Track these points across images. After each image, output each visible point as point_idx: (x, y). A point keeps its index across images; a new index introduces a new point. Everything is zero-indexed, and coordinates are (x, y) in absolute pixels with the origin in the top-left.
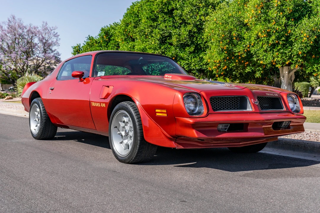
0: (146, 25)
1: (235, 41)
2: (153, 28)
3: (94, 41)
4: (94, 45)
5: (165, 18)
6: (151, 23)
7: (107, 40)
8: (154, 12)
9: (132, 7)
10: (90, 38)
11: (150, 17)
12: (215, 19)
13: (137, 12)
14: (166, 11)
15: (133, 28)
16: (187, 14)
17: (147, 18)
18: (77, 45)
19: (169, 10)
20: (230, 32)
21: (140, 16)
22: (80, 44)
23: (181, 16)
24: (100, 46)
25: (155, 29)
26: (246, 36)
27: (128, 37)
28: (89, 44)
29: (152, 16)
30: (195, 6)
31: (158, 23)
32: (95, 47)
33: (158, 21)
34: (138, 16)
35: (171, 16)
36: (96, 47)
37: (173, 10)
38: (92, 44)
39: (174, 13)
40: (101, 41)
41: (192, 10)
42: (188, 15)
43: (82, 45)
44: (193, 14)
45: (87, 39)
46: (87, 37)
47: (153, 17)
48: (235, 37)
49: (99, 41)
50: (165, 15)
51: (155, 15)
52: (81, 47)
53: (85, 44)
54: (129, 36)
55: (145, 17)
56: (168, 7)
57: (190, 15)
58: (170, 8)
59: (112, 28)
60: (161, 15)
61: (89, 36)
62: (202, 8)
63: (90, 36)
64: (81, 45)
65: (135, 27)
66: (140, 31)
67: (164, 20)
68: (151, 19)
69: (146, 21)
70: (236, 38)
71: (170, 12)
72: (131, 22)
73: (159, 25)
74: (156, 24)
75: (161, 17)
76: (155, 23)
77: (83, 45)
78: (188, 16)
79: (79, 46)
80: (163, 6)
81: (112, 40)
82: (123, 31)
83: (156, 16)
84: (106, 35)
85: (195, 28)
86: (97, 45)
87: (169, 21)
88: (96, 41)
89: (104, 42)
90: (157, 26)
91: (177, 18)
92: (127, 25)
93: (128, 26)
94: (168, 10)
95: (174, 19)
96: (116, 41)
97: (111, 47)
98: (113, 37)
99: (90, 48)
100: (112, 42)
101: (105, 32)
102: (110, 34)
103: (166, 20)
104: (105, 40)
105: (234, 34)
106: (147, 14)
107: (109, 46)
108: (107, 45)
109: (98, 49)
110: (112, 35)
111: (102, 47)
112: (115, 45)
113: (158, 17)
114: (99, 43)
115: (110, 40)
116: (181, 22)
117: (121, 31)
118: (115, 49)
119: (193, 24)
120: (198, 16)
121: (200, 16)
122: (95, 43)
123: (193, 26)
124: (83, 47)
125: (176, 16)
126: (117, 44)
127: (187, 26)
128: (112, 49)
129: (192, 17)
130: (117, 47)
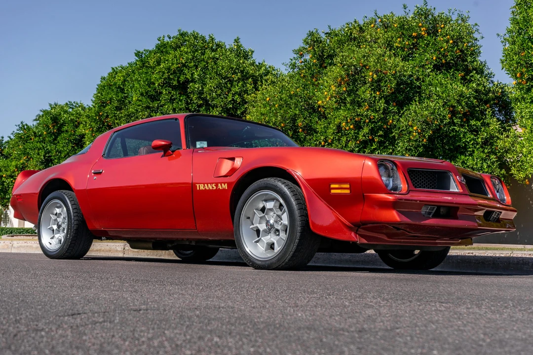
0: (139, 105)
1: (302, 135)
2: (152, 111)
3: (31, 131)
4: (31, 139)
5: (172, 96)
6: (149, 103)
7: (55, 130)
8: (154, 84)
9: (112, 75)
10: (24, 127)
11: (147, 93)
12: (268, 99)
13: (122, 84)
14: (175, 83)
15: (115, 110)
16: (211, 90)
17: (142, 94)
19: (181, 82)
20: (294, 119)
21: (127, 90)
22: (3, 137)
23: (201, 93)
24: (42, 142)
25: (156, 113)
26: (319, 127)
27: (103, 125)
28: (21, 138)
29: (150, 91)
30: (224, 79)
31: (160, 103)
32: (32, 143)
34: (123, 89)
35: (182, 93)
36: (36, 143)
37: (187, 82)
38: (28, 136)
39: (188, 88)
40: (45, 133)
41: (220, 83)
42: (213, 92)
43: (6, 139)
44: (222, 90)
45: (18, 128)
46: (19, 125)
48: (301, 128)
49: (40, 133)
50: (172, 90)
51: (155, 89)
53: (12, 137)
54: (106, 124)
55: (138, 92)
56: (179, 78)
57: (216, 92)
58: (182, 78)
59: (63, 111)
60: (166, 90)
61: (22, 123)
62: (236, 81)
63: (24, 124)
64: (4, 139)
65: (118, 109)
66: (128, 116)
67: (171, 98)
68: (149, 96)
69: (139, 99)
70: (303, 130)
71: (181, 86)
72: (111, 99)
73: (162, 106)
74: (156, 105)
75: (166, 94)
76: (155, 102)
77: (9, 139)
78: (214, 94)
80: (171, 74)
81: (64, 131)
82: (95, 114)
83: (157, 91)
84: (53, 123)
85: (224, 113)
86: (37, 139)
87: (181, 101)
88: (35, 133)
89: (49, 135)
90: (158, 108)
91: (195, 97)
92: (103, 104)
93: (104, 107)
94: (179, 82)
95: (188, 97)
96: (71, 134)
97: (62, 144)
98: (66, 127)
99: (24, 144)
100: (64, 135)
101: (51, 118)
102: (60, 121)
103: (174, 99)
104: (51, 132)
105: (300, 124)
106: (141, 88)
107: (59, 142)
108: (55, 139)
109: (39, 146)
110: (65, 123)
111: (44, 143)
112: (71, 141)
113: (161, 93)
114: (40, 136)
115: (60, 131)
116: (201, 102)
117: (90, 115)
118: (70, 148)
119: (222, 107)
120: (230, 95)
121: (234, 95)
122: (32, 136)
123: (221, 110)
124: (8, 142)
125: (192, 92)
126: (73, 140)
127: (210, 110)
128: (63, 147)
129: (220, 95)
130: (73, 144)
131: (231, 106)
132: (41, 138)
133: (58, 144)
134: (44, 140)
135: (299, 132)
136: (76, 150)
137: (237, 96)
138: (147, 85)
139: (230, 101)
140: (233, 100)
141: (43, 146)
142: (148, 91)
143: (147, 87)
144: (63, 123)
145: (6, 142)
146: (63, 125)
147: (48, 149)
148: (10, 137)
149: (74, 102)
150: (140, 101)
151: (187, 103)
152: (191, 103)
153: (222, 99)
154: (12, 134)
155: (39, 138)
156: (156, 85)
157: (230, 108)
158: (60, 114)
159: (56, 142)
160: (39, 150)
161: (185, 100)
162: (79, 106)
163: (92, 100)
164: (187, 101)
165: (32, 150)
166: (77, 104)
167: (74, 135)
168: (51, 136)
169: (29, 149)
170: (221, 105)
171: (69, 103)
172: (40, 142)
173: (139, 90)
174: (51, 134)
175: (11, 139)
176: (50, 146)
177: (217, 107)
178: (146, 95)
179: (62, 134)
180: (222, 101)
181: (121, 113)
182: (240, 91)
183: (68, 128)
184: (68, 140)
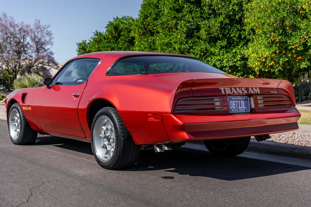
0: (169, 16)
1: (289, 31)
2: (178, 20)
3: (102, 36)
4: (102, 41)
5: (191, 9)
6: (176, 14)
7: (116, 35)
8: (178, 1)
10: (98, 34)
11: (174, 8)
13: (157, 3)
15: (153, 20)
17: (171, 9)
18: (82, 42)
21: (161, 7)
22: (86, 41)
23: (210, 5)
24: (109, 42)
25: (181, 21)
26: (302, 26)
27: (146, 30)
28: (96, 40)
29: (176, 6)
31: (183, 14)
32: (103, 43)
33: (182, 12)
34: (158, 6)
35: (198, 6)
36: (105, 44)
38: (100, 40)
40: (110, 37)
43: (88, 42)
44: (225, 3)
45: (94, 34)
46: (95, 33)
47: (177, 8)
48: (288, 27)
49: (107, 37)
50: (191, 5)
51: (179, 4)
52: (86, 43)
53: (91, 40)
54: (148, 30)
55: (168, 7)
57: (221, 4)
59: (121, 22)
60: (187, 5)
61: (96, 31)
63: (98, 31)
64: (86, 42)
65: (155, 19)
66: (163, 23)
67: (190, 10)
68: (175, 9)
69: (169, 12)
70: (290, 28)
72: (151, 13)
73: (184, 16)
74: (181, 15)
75: (187, 7)
76: (180, 14)
77: (89, 41)
78: (220, 5)
79: (84, 43)
81: (121, 35)
82: (141, 23)
83: (181, 6)
84: (115, 30)
85: (227, 19)
86: (106, 41)
87: (197, 12)
88: (104, 37)
89: (113, 38)
90: (182, 17)
91: (206, 8)
92: (146, 17)
93: (147, 18)
95: (202, 9)
96: (126, 37)
97: (121, 43)
98: (123, 33)
99: (98, 44)
100: (122, 37)
101: (114, 27)
102: (119, 29)
103: (193, 11)
104: (114, 36)
105: (287, 24)
106: (170, 4)
107: (119, 42)
108: (117, 40)
109: (107, 45)
110: (122, 30)
111: (110, 43)
112: (126, 41)
113: (183, 7)
114: (108, 39)
115: (119, 36)
116: (211, 12)
117: (138, 24)
118: (126, 46)
119: (225, 15)
120: (231, 6)
121: (233, 5)
122: (103, 39)
123: (225, 17)
124: (89, 43)
125: (204, 5)
126: (128, 40)
127: (217, 17)
128: (122, 45)
129: (224, 6)
130: (128, 43)
131: (232, 13)
132: (108, 40)
133: (119, 44)
134: (110, 41)
135: (287, 30)
136: (130, 47)
137: (236, 6)
138: (174, 2)
139: (231, 10)
140: (233, 9)
141: (110, 45)
142: (175, 6)
143: (174, 4)
144: (121, 30)
145: (88, 44)
146: (121, 31)
147: (112, 47)
148: (90, 40)
149: (127, 16)
150: (169, 13)
151: (201, 13)
152: (203, 13)
153: (226, 8)
154: (91, 38)
155: (107, 40)
156: (180, 2)
157: (231, 15)
158: (119, 24)
159: (117, 42)
160: (107, 48)
161: (199, 11)
162: (130, 19)
163: (138, 15)
164: (201, 12)
165: (103, 48)
166: (129, 17)
167: (128, 37)
168: (114, 39)
169: (102, 47)
170: (225, 13)
171: (124, 17)
172: (108, 43)
173: (169, 6)
174: (114, 37)
175: (91, 41)
176: (114, 45)
177: (222, 14)
178: (173, 9)
179: (121, 37)
180: (226, 10)
181: (158, 22)
182: (237, 2)
183: (124, 33)
184: (125, 40)
